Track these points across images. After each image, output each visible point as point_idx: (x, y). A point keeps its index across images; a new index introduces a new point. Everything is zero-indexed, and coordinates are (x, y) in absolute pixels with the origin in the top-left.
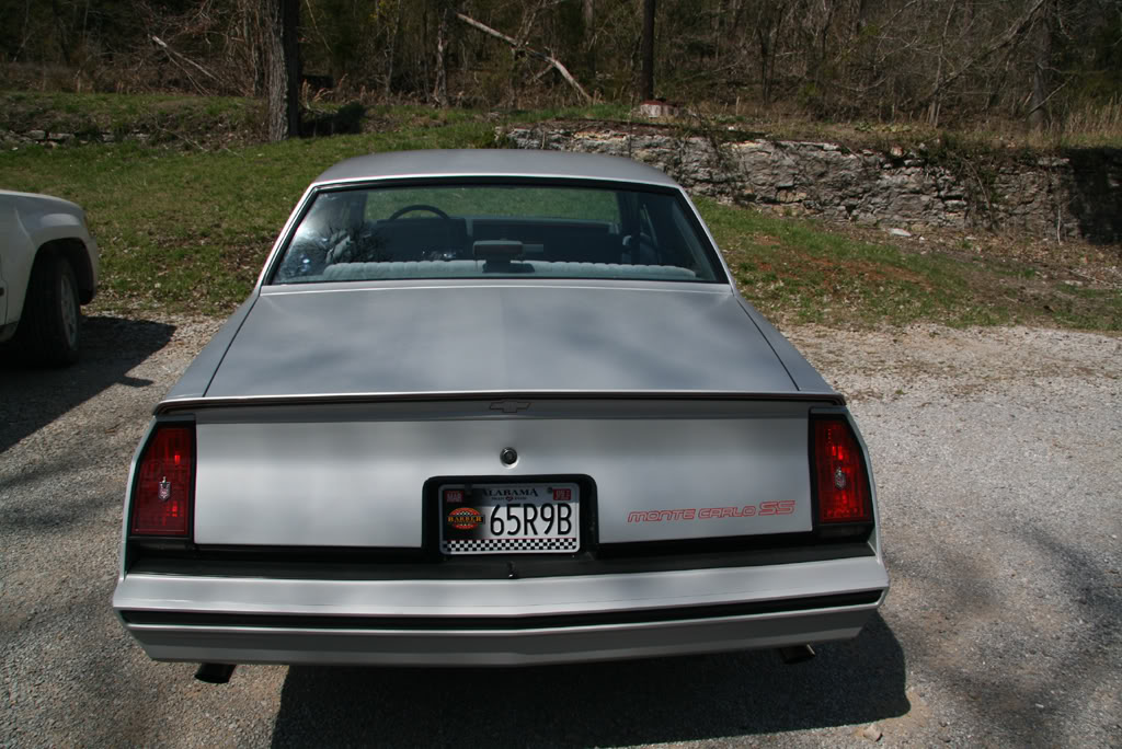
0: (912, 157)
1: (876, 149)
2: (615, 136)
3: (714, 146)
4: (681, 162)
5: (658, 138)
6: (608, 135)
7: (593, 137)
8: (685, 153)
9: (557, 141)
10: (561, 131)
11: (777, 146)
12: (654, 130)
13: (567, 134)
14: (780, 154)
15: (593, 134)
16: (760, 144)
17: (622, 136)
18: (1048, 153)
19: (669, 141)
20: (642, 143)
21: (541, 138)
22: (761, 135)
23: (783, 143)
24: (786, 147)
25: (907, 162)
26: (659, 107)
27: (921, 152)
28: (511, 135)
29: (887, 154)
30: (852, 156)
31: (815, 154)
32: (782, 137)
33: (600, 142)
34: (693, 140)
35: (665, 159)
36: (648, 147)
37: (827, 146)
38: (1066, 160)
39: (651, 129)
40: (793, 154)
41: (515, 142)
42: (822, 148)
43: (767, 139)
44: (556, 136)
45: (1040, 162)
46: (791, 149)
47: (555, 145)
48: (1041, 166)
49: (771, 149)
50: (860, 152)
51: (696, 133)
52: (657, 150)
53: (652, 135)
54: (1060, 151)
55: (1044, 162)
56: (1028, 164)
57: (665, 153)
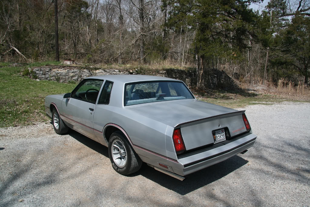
0: (134, 72)
1: (126, 71)
2: (64, 70)
3: (90, 72)
4: (82, 76)
5: (75, 70)
6: (62, 70)
7: (58, 70)
8: (82, 74)
9: (48, 72)
10: (49, 69)
11: (105, 71)
12: (74, 68)
13: (50, 70)
14: (106, 73)
15: (58, 69)
16: (100, 71)
17: (66, 70)
18: (161, 70)
19: (78, 71)
20: (71, 72)
21: (43, 71)
22: (100, 68)
23: (106, 70)
24: (106, 71)
25: (134, 73)
26: (70, 62)
27: (136, 71)
28: (34, 70)
29: (129, 72)
30: (122, 73)
31: (113, 72)
32: (105, 69)
33: (60, 72)
34: (84, 70)
35: (77, 76)
36: (73, 72)
37: (116, 70)
38: (165, 71)
39: (73, 68)
40: (108, 73)
41: (35, 72)
42: (115, 71)
43: (102, 69)
44: (47, 70)
45: (160, 72)
46: (108, 72)
47: (47, 73)
48: (161, 73)
49: (103, 72)
50: (123, 72)
51: (84, 69)
52: (75, 73)
53: (74, 69)
54: (164, 70)
55: (161, 72)
56: (158, 73)
57: (77, 74)
